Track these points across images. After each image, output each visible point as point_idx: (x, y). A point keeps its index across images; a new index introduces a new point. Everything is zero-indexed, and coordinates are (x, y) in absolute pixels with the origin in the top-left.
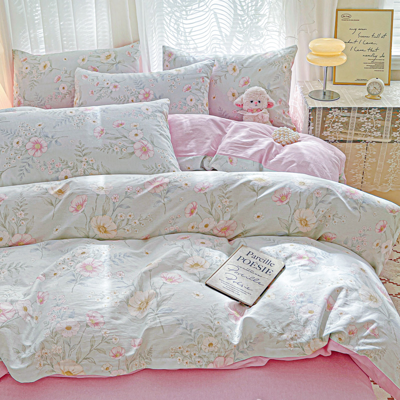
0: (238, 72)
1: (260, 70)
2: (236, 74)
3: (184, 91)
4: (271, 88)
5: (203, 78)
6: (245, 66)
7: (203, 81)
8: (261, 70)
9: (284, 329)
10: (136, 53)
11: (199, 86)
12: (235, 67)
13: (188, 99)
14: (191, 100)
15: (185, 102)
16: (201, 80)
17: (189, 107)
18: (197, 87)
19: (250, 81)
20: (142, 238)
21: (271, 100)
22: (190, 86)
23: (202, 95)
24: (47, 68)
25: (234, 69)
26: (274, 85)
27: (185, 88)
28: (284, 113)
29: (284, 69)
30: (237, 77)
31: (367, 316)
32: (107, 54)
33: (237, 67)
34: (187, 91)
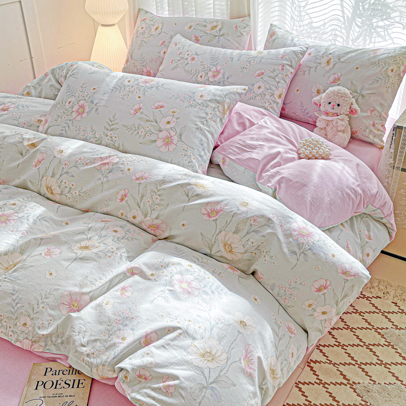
0: (331, 66)
1: (357, 68)
2: (327, 68)
3: (255, 75)
4: (363, 93)
5: (283, 66)
6: (341, 60)
7: (283, 69)
8: (359, 69)
9: (90, 342)
10: (245, 28)
11: (275, 73)
12: (330, 59)
13: (256, 86)
14: (259, 87)
15: (252, 88)
16: (280, 68)
17: (254, 95)
18: (272, 75)
19: (341, 80)
20: (84, 210)
21: (355, 106)
22: (263, 71)
23: (276, 84)
24: (158, 30)
25: (328, 62)
26: (369, 89)
27: (257, 73)
28: (374, 125)
29: (390, 73)
30: (329, 71)
31: (175, 369)
32: (215, 24)
33: (332, 61)
34: (258, 76)
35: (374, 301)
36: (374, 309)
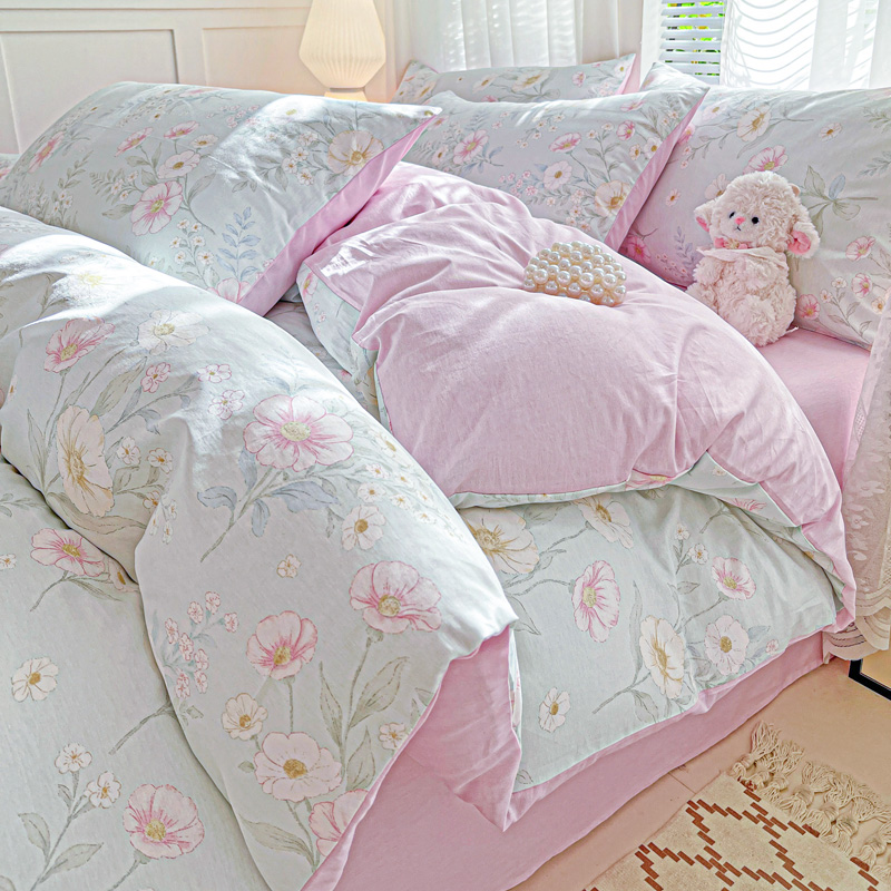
0: (761, 131)
1: (830, 132)
2: (752, 137)
3: (554, 146)
4: (840, 195)
5: (631, 127)
6: (789, 116)
7: (628, 135)
11: (606, 143)
12: (762, 116)
13: (552, 170)
14: (558, 175)
15: (540, 176)
16: (622, 131)
17: (542, 191)
18: (597, 146)
22: (576, 136)
23: (604, 170)
25: (755, 123)
26: (856, 186)
27: (559, 142)
30: (753, 144)
33: (766, 118)
34: (561, 148)
35: (788, 838)
36: (778, 867)
